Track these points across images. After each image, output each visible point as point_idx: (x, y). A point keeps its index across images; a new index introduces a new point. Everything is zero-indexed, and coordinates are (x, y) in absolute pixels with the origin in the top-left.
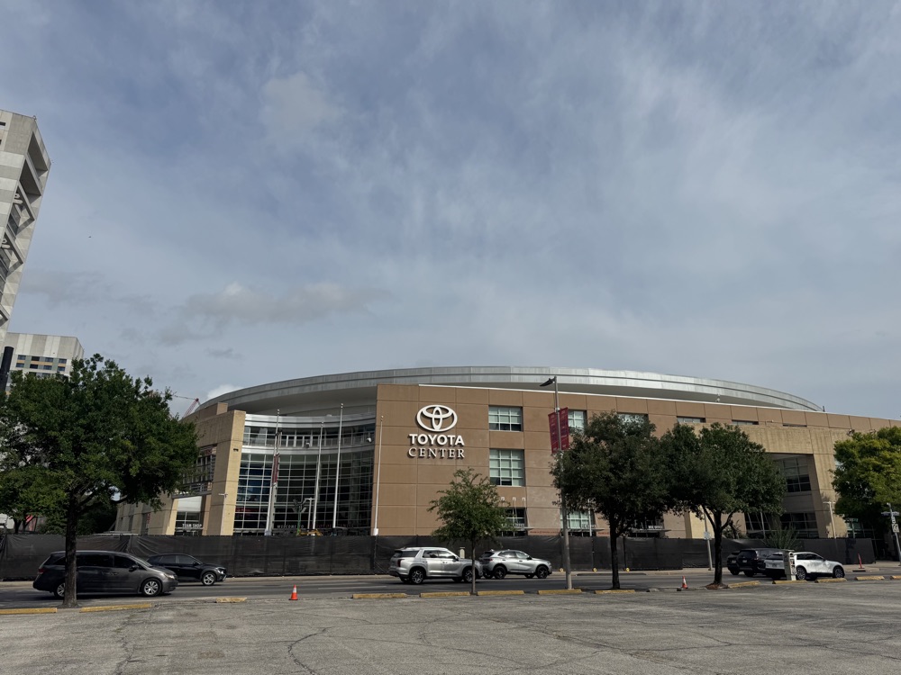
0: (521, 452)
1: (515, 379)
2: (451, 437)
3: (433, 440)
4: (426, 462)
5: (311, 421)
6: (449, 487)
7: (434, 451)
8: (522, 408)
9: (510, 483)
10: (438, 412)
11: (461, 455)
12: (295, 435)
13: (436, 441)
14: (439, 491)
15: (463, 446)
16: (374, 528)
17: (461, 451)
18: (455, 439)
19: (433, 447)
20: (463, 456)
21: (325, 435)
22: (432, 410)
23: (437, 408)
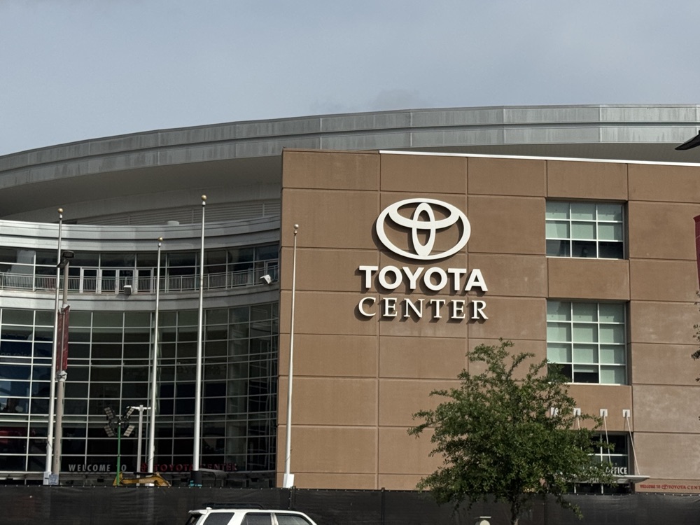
0: (622, 308)
1: (610, 135)
2: (457, 272)
3: (413, 279)
4: (397, 329)
5: (133, 236)
6: (458, 385)
7: (418, 304)
8: (625, 204)
9: (594, 377)
10: (424, 216)
11: (479, 314)
12: (99, 267)
13: (421, 281)
14: (436, 393)
15: (484, 292)
16: (285, 472)
17: (480, 305)
18: (466, 277)
19: (415, 295)
20: (485, 317)
21: (167, 267)
22: (413, 209)
23: (424, 206)
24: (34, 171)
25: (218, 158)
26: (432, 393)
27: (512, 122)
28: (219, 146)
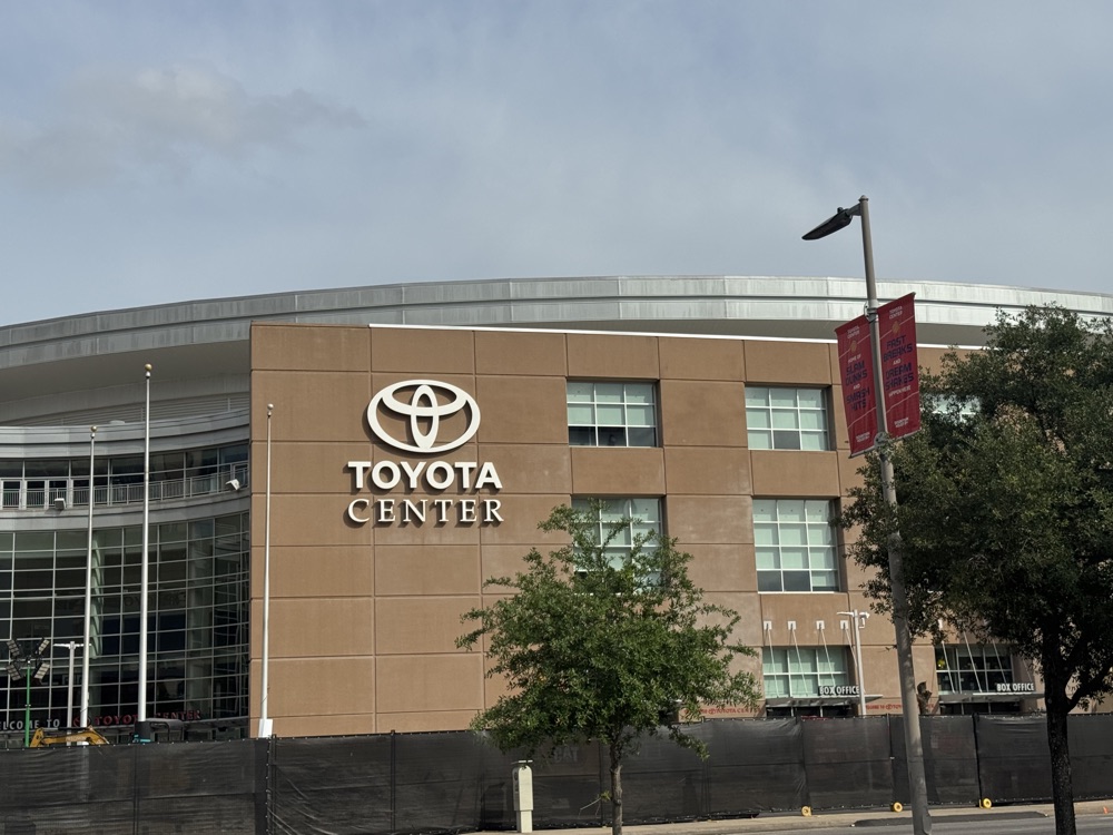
0: (658, 503)
1: (632, 311)
2: (465, 466)
3: (414, 476)
4: (396, 536)
5: (66, 438)
7: (420, 506)
8: (656, 383)
11: (493, 515)
12: (23, 478)
13: (423, 478)
14: (494, 581)
15: (498, 489)
16: (261, 717)
17: (493, 505)
18: (476, 471)
19: (416, 495)
20: (500, 519)
21: (109, 476)
22: (411, 393)
23: (424, 388)
25: (173, 344)
26: (489, 582)
27: (519, 297)
28: (172, 330)
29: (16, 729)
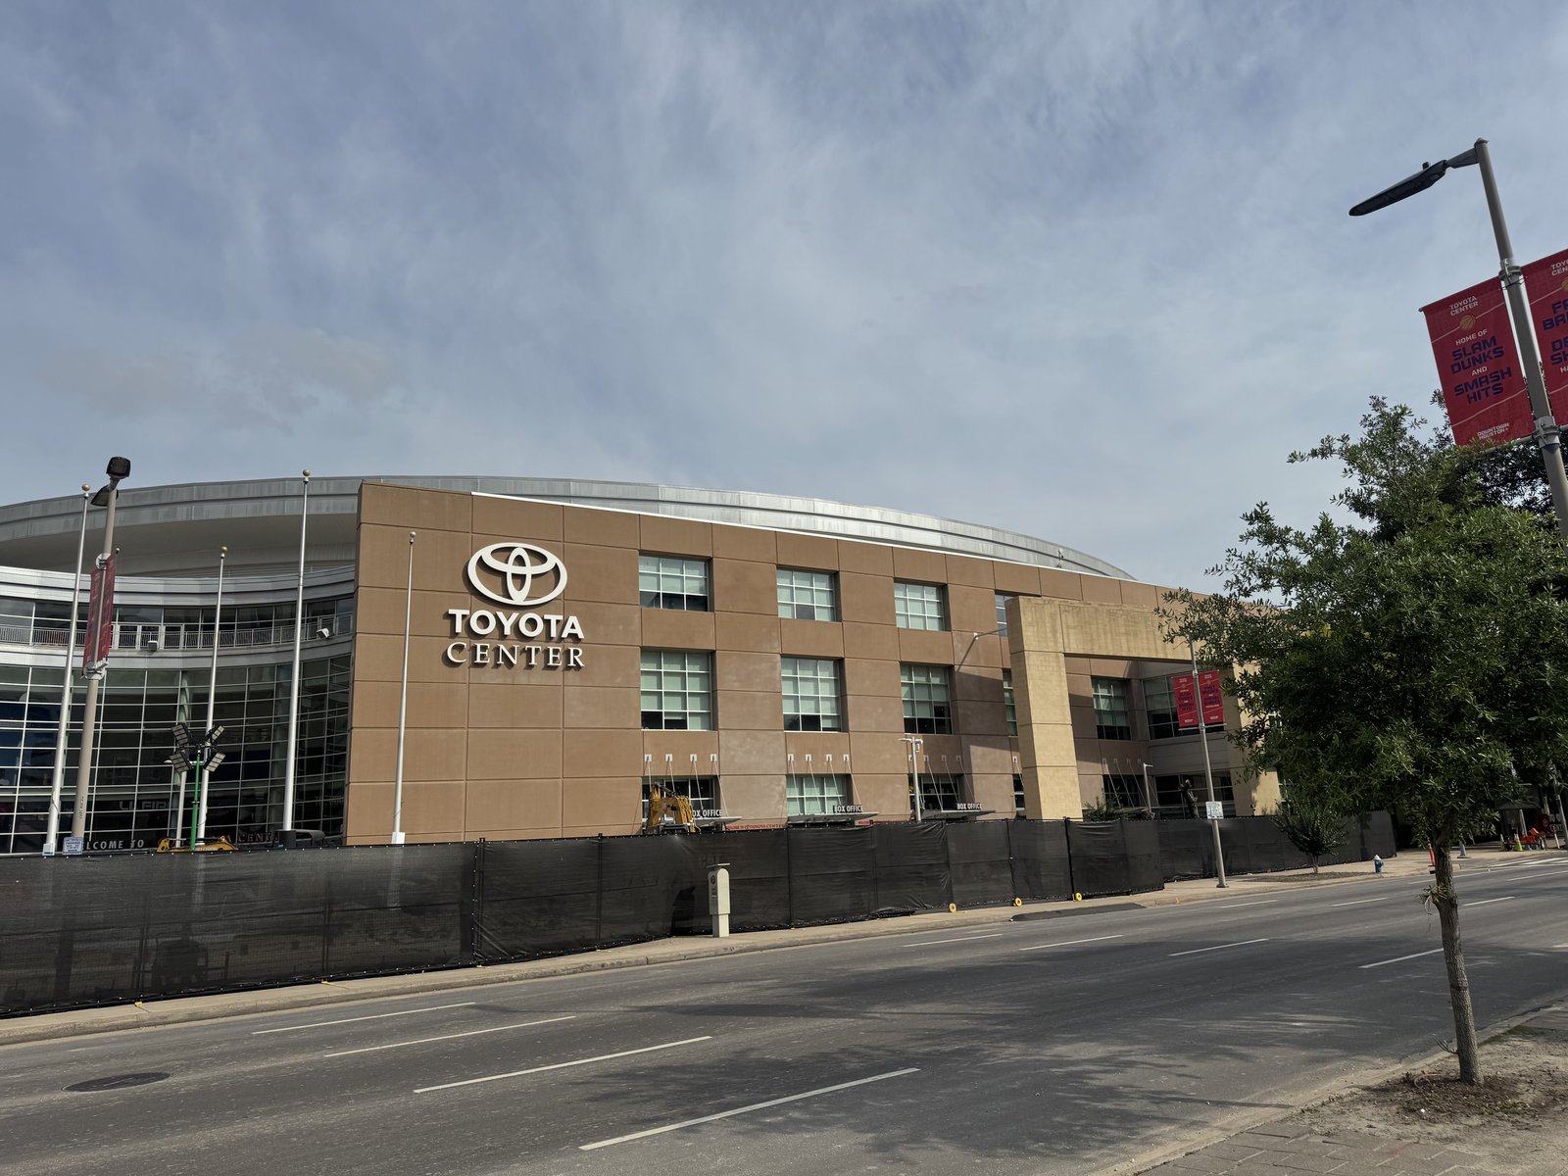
0: (709, 656)
2: (553, 618)
3: (508, 625)
4: (489, 676)
5: (161, 589)
7: (512, 651)
8: (711, 560)
9: (682, 724)
11: (575, 661)
12: (117, 622)
13: (516, 627)
15: (580, 639)
16: (394, 830)
17: (576, 652)
18: (561, 624)
19: (508, 642)
20: (581, 664)
21: (200, 624)
22: (506, 554)
23: (520, 549)
24: (37, 524)
25: (264, 514)
28: (265, 503)
29: (100, 849)
